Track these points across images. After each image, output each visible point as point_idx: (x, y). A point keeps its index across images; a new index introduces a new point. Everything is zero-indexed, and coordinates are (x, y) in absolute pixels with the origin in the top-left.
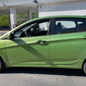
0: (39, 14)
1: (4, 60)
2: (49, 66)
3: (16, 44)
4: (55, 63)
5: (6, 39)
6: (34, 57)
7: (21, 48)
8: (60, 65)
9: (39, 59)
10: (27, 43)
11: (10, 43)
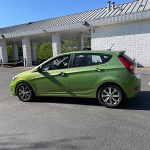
0: (92, 41)
1: (34, 90)
2: (69, 95)
3: (43, 76)
4: (74, 92)
5: (36, 72)
6: (57, 87)
7: (47, 80)
8: (79, 94)
9: (61, 89)
10: (52, 75)
11: (39, 75)
